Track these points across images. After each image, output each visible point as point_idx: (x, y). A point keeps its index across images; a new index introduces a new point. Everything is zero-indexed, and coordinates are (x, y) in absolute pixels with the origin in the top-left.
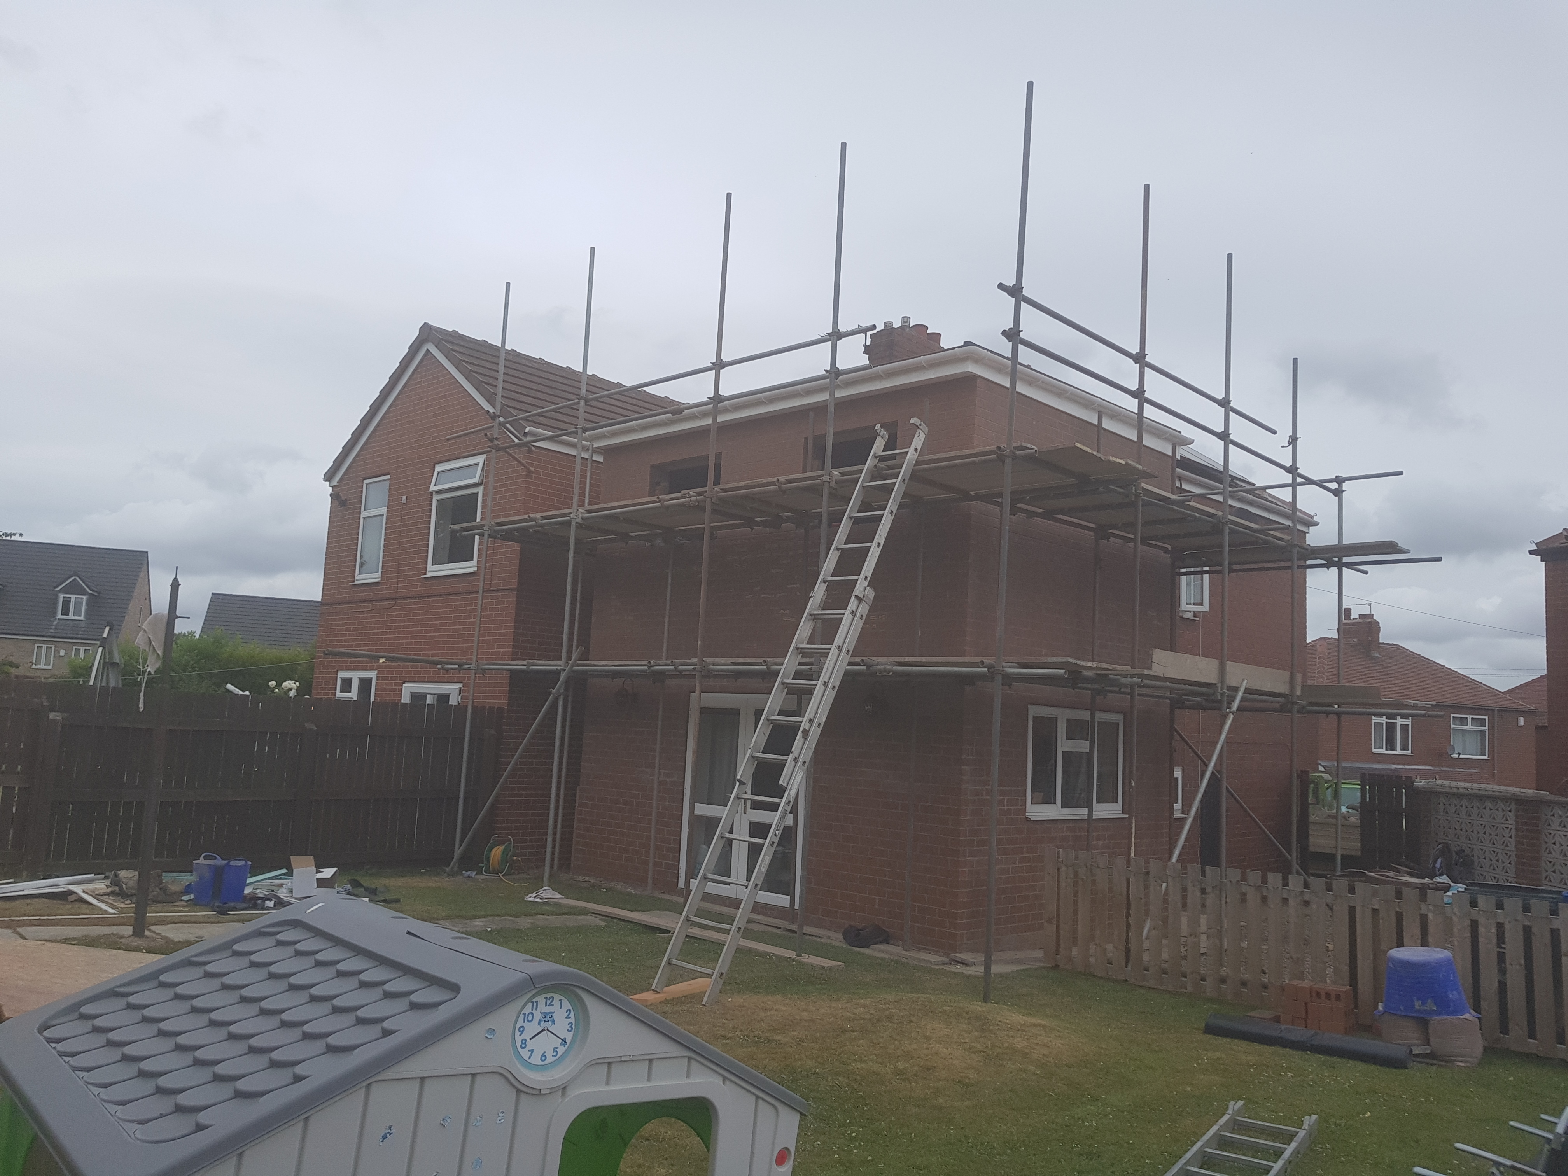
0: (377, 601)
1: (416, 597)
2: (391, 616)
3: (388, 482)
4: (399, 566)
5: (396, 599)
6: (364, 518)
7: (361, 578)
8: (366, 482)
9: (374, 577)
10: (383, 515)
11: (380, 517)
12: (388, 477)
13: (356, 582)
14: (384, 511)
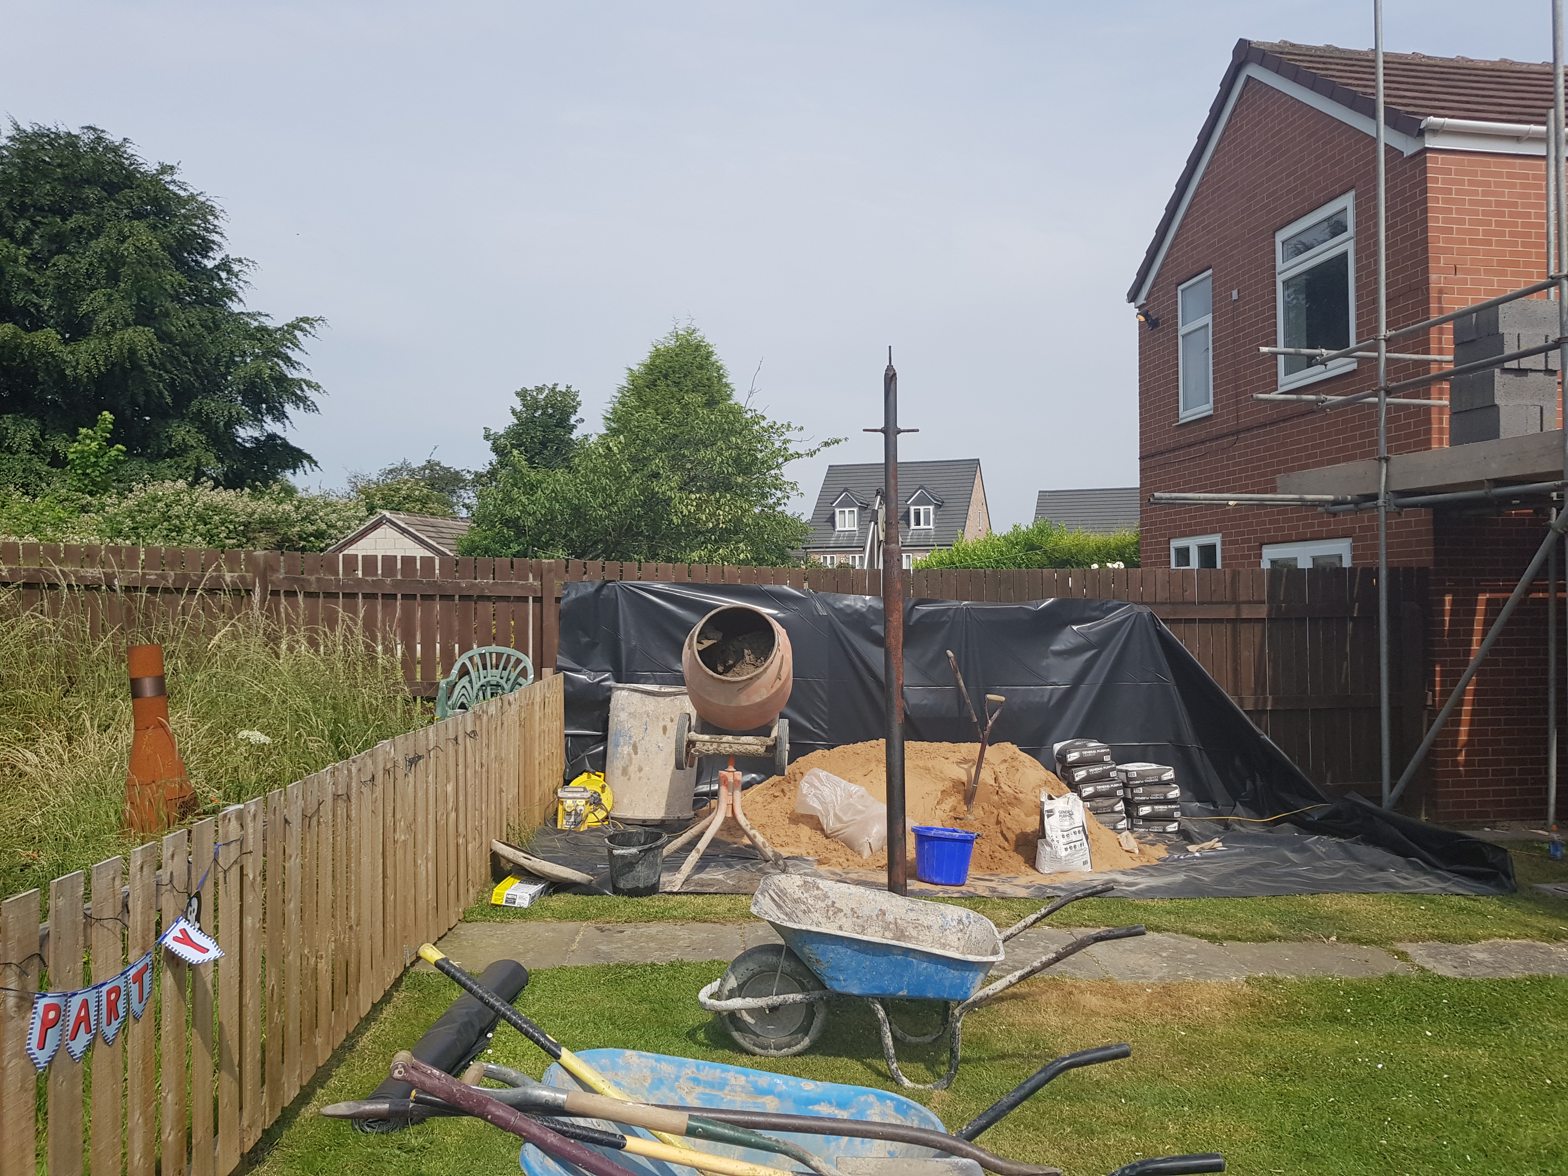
0: (1211, 440)
1: (1266, 425)
2: (1234, 457)
3: (1211, 279)
4: (1237, 387)
5: (1238, 432)
6: (1183, 336)
7: (1186, 415)
8: (1180, 288)
9: (1205, 409)
10: (1208, 325)
11: (1203, 330)
12: (1210, 272)
13: (1181, 422)
14: (1208, 319)
